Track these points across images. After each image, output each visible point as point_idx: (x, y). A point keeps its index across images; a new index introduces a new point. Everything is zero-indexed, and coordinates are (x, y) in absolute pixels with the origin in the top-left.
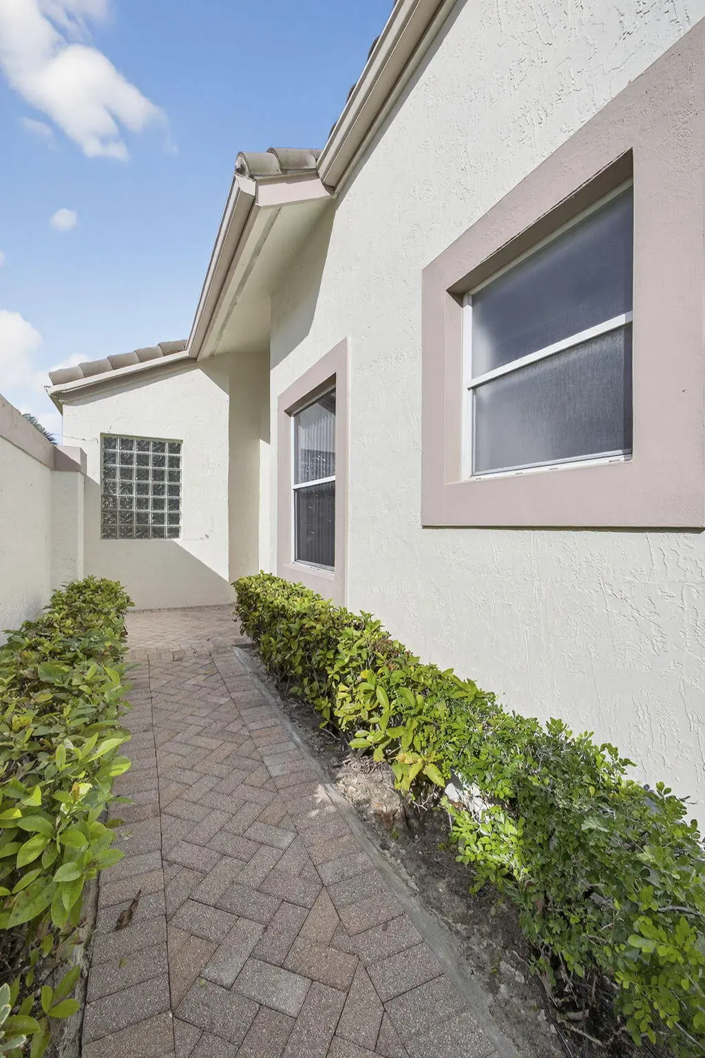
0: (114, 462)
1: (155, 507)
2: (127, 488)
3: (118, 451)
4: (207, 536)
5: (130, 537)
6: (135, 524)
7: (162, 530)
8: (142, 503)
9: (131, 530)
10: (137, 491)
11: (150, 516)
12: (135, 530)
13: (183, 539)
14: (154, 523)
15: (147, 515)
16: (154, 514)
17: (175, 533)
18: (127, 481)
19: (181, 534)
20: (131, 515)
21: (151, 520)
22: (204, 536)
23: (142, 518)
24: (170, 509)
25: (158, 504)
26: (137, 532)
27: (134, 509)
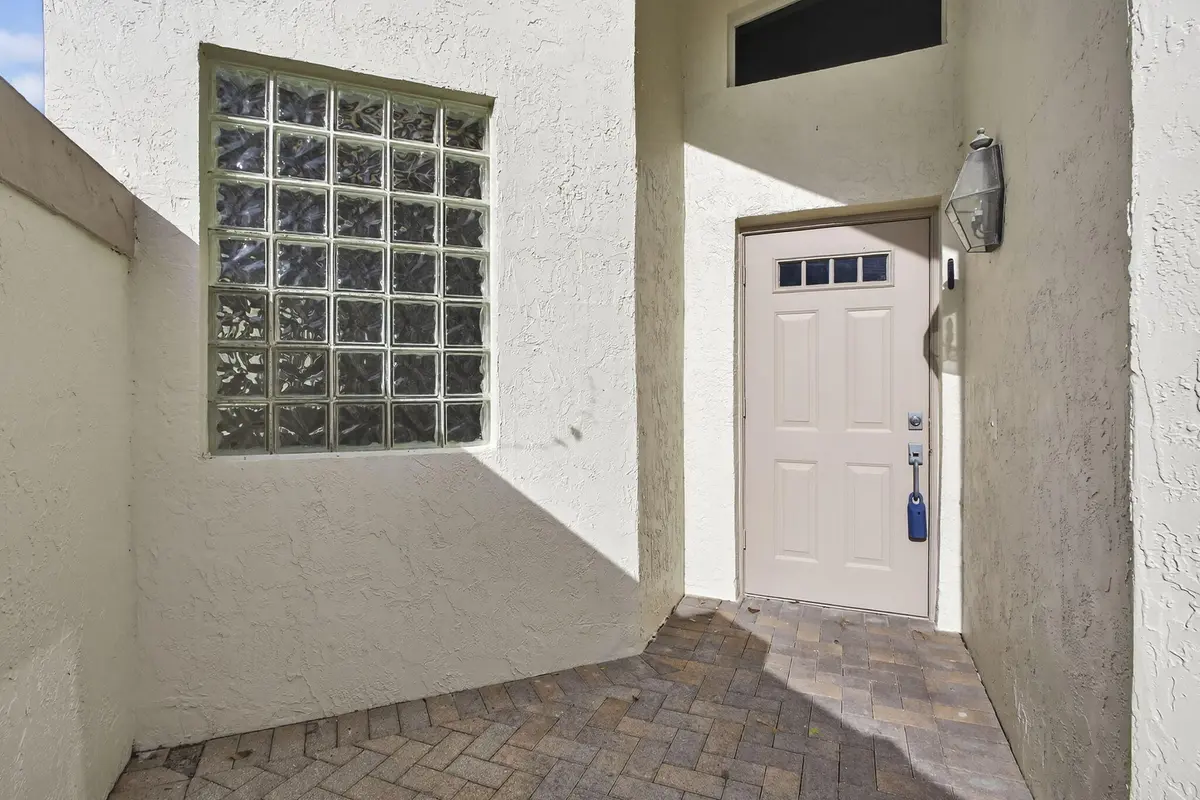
0: (257, 165)
1: (403, 335)
2: (305, 265)
3: (271, 124)
4: (577, 434)
5: (319, 442)
6: (335, 394)
7: (426, 413)
8: (359, 320)
9: (320, 418)
10: (341, 272)
11: (388, 367)
12: (333, 416)
13: (500, 446)
14: (399, 390)
15: (375, 362)
16: (400, 359)
17: (468, 424)
18: (306, 240)
19: (492, 426)
20: (320, 365)
21: (387, 380)
22: (566, 435)
23: (360, 373)
24: (453, 339)
25: (413, 323)
26: (342, 426)
27: (332, 342)
